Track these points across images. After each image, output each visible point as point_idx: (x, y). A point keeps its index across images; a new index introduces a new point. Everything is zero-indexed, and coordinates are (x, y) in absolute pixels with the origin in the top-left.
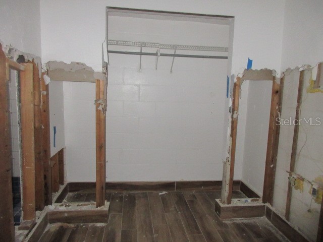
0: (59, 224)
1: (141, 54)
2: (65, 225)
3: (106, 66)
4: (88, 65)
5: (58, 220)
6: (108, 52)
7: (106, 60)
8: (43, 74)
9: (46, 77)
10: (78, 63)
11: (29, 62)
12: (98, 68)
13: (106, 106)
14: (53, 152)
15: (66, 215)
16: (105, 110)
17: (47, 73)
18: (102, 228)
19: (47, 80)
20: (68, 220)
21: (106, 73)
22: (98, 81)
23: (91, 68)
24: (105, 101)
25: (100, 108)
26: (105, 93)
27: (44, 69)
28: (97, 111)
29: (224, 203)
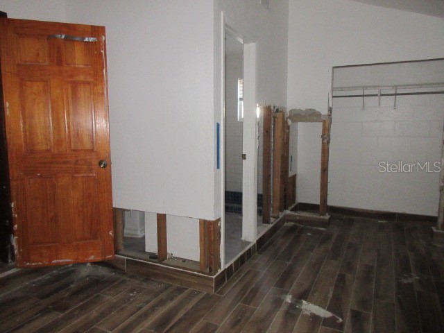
0: (293, 223)
1: (363, 96)
2: (297, 224)
3: (330, 110)
4: (317, 110)
5: (292, 221)
6: (333, 97)
7: (331, 106)
8: (287, 118)
9: (289, 120)
10: (310, 109)
11: (280, 112)
12: (325, 112)
13: (329, 140)
14: (290, 174)
15: (298, 218)
16: (328, 142)
17: (290, 117)
18: (323, 231)
19: (290, 122)
20: (299, 222)
21: (330, 115)
22: (325, 121)
23: (319, 112)
24: (329, 136)
25: (325, 141)
26: (329, 129)
27: (288, 114)
28: (323, 143)
29: (437, 229)
